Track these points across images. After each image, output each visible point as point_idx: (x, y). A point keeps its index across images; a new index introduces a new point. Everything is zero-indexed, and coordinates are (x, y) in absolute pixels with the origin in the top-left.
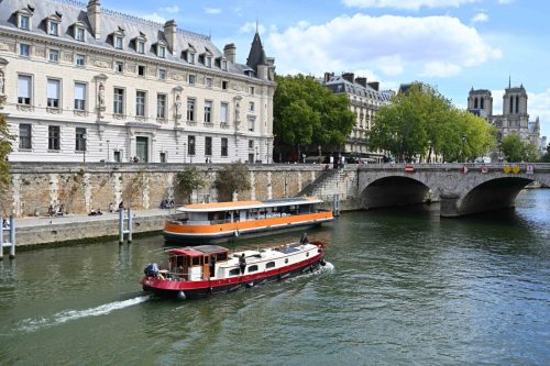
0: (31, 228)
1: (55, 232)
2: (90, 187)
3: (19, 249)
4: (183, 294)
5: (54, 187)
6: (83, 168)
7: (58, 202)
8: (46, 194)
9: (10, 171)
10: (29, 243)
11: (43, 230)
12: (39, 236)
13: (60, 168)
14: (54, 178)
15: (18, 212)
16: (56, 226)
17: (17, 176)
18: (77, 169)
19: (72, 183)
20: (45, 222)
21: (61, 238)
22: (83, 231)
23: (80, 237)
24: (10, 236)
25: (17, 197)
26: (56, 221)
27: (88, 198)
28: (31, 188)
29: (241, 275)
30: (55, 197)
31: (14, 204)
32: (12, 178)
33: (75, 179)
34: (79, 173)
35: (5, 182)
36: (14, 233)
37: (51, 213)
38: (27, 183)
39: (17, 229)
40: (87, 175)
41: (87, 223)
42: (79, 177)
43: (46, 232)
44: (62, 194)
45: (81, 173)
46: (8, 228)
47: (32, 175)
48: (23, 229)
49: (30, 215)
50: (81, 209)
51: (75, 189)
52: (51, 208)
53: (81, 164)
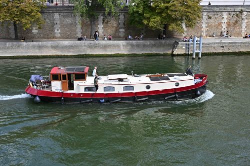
0: (210, 44)
1: (223, 47)
2: (246, 21)
3: (203, 54)
4: (38, 99)
5: (225, 20)
6: (242, 8)
7: (226, 29)
8: (220, 24)
9: (201, 11)
10: (209, 52)
11: (216, 45)
12: (214, 48)
13: (229, 9)
14: (225, 15)
15: (204, 34)
16: (225, 43)
17: (205, 14)
18: (239, 9)
19: (235, 18)
20: (218, 41)
21: (226, 50)
22: (239, 48)
23: (237, 51)
24: (199, 47)
25: (204, 26)
26: (224, 40)
27: (244, 27)
28: (212, 21)
29: (94, 92)
30: (224, 26)
31: (203, 29)
32: (203, 15)
33: (237, 15)
34: (240, 12)
35: (199, 17)
36: (201, 45)
37: (222, 35)
38: (210, 18)
39: (203, 44)
40: (245, 13)
41: (241, 43)
42: (240, 15)
43: (218, 46)
44: (229, 25)
45: (241, 12)
46: (199, 43)
47: (213, 13)
48: (206, 44)
49: (210, 36)
50: (239, 34)
51: (236, 22)
52: (222, 33)
53: (241, 6)
